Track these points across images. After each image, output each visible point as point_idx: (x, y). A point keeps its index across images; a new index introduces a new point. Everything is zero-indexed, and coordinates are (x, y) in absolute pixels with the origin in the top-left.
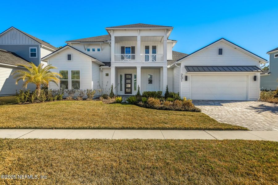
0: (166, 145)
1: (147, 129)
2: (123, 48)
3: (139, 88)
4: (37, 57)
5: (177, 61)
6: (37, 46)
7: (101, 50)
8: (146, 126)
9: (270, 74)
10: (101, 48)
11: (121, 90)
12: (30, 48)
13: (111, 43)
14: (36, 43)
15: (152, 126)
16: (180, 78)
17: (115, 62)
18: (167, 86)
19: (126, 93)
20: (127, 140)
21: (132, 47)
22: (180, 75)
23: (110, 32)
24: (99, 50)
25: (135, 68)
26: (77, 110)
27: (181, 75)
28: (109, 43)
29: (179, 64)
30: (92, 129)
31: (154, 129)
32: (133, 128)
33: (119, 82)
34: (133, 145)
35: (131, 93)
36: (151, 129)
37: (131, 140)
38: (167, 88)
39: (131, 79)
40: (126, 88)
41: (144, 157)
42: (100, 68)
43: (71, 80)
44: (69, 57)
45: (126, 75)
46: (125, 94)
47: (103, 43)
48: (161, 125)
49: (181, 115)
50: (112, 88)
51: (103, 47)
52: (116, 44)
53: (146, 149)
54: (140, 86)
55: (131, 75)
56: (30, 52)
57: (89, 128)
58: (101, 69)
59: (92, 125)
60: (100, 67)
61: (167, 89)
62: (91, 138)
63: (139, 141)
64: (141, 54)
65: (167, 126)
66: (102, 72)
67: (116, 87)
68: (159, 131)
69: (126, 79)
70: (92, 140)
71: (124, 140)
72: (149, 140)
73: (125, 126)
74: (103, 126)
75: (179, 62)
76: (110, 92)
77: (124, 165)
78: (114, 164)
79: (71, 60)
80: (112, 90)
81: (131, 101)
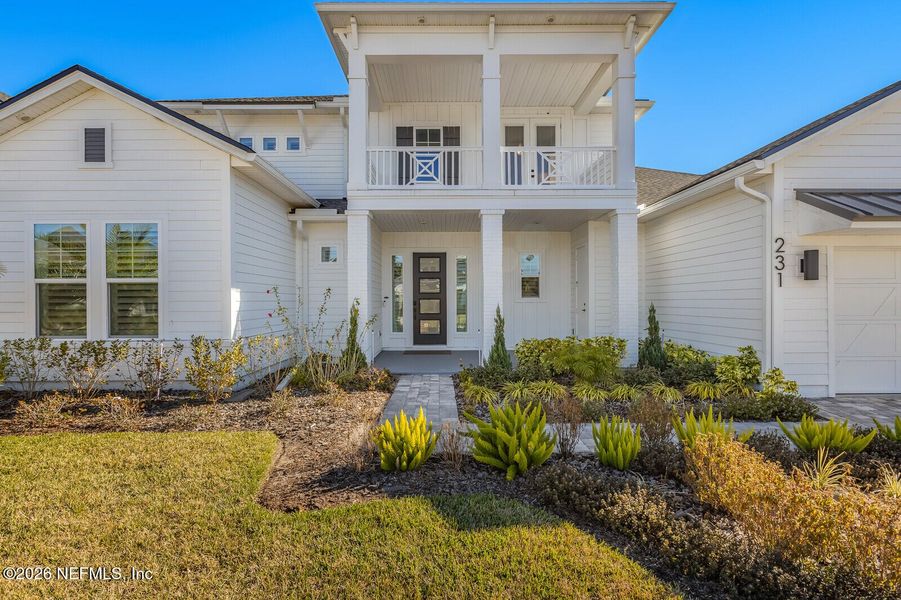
2: (404, 135)
7: (302, 144)
10: (305, 132)
11: (398, 328)
13: (347, 110)
16: (771, 261)
17: (371, 186)
18: (652, 310)
19: (419, 338)
21: (445, 128)
22: (769, 247)
23: (342, 37)
24: (293, 145)
27: (776, 246)
28: (339, 109)
29: (761, 181)
33: (388, 290)
35: (441, 338)
38: (652, 319)
39: (441, 275)
40: (418, 317)
42: (294, 223)
43: (105, 281)
44: (95, 145)
45: (417, 257)
46: (416, 342)
47: (310, 107)
50: (354, 322)
51: (311, 130)
52: (374, 115)
55: (442, 257)
58: (299, 225)
60: (292, 217)
67: (372, 319)
69: (419, 276)
76: (344, 347)
79: (108, 163)
80: (353, 331)
81: (519, 456)
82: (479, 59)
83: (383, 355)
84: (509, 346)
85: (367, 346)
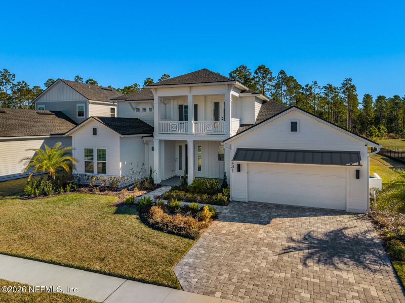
2: (181, 108)
4: (84, 117)
6: (85, 103)
7: (153, 110)
11: (180, 168)
12: (78, 105)
14: (84, 99)
16: (231, 166)
17: (160, 133)
24: (151, 110)
33: (177, 156)
38: (225, 176)
43: (97, 161)
56: (77, 111)
60: (143, 139)
61: (225, 178)
79: (97, 136)
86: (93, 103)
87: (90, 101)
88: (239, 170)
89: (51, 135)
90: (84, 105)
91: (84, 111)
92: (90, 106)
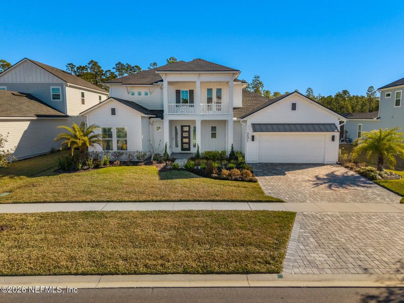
0: (210, 214)
1: (200, 201)
2: (178, 92)
3: (198, 147)
4: (61, 100)
5: (243, 118)
6: (62, 85)
7: (149, 94)
8: (200, 199)
9: (379, 120)
10: (150, 91)
11: (177, 146)
12: (52, 87)
13: (162, 85)
14: (60, 81)
15: (205, 199)
16: (246, 137)
17: (169, 114)
18: (232, 145)
19: (183, 149)
20: (184, 211)
21: (189, 90)
22: (246, 135)
24: (146, 94)
25: (194, 122)
26: (134, 181)
28: (160, 85)
30: (155, 201)
31: (206, 201)
32: (189, 201)
33: (174, 136)
34: (188, 214)
35: (189, 149)
36: (204, 201)
37: (187, 211)
38: (232, 147)
39: (189, 132)
40: (182, 143)
41: (194, 221)
44: (113, 111)
45: (182, 127)
47: (151, 85)
48: (213, 198)
49: (235, 186)
50: (166, 147)
51: (151, 90)
52: (169, 86)
53: (196, 217)
54: (200, 146)
55: (189, 126)
56: (52, 94)
57: (153, 201)
58: (151, 121)
59: (154, 198)
61: (232, 149)
62: (157, 210)
63: (192, 211)
64: (201, 104)
65: (217, 198)
66: (152, 124)
67: (170, 146)
68: (210, 203)
69: (182, 132)
70: (159, 211)
71: (182, 211)
72: (199, 211)
73: (183, 199)
74: (164, 199)
75: (245, 119)
77: (182, 226)
78: (177, 225)
79: (116, 115)
80: (166, 149)
81: (189, 167)
82: (195, 82)
83: (173, 154)
84: (200, 152)
85: (169, 152)
86: (70, 86)
87: (68, 84)
88: (253, 140)
89: (38, 116)
90: (60, 87)
91: (61, 93)
92: (67, 89)
